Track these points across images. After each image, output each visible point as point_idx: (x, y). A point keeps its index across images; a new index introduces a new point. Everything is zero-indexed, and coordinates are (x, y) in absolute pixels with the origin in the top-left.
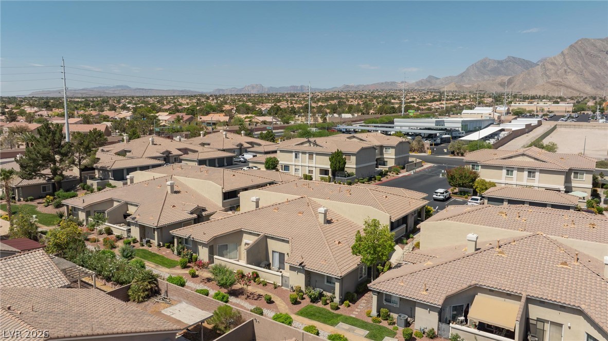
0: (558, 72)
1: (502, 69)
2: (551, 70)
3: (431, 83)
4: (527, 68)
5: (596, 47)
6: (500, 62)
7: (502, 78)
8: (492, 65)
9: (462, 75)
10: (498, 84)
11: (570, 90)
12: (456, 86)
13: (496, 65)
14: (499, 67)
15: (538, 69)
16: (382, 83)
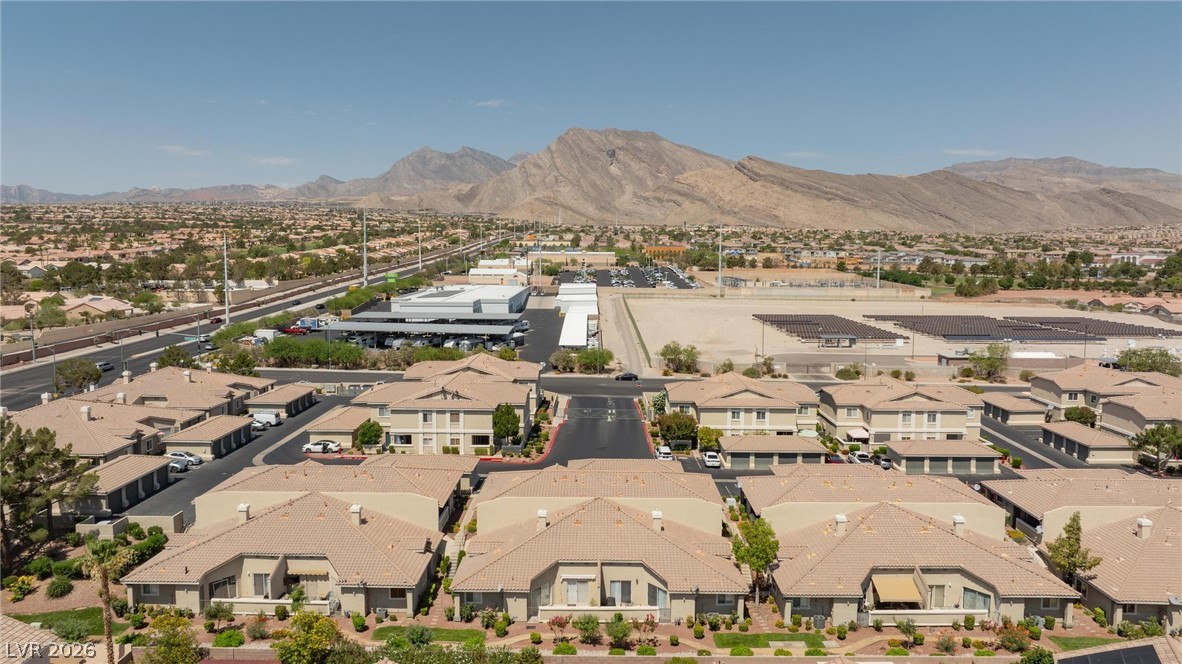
0: (547, 180)
1: (455, 169)
2: (535, 175)
3: (327, 190)
4: (498, 173)
5: (593, 142)
6: (449, 157)
7: (459, 187)
8: (438, 162)
9: (385, 179)
10: (454, 197)
11: (570, 213)
12: (381, 200)
13: (444, 161)
14: (450, 167)
15: (515, 172)
16: (225, 188)
